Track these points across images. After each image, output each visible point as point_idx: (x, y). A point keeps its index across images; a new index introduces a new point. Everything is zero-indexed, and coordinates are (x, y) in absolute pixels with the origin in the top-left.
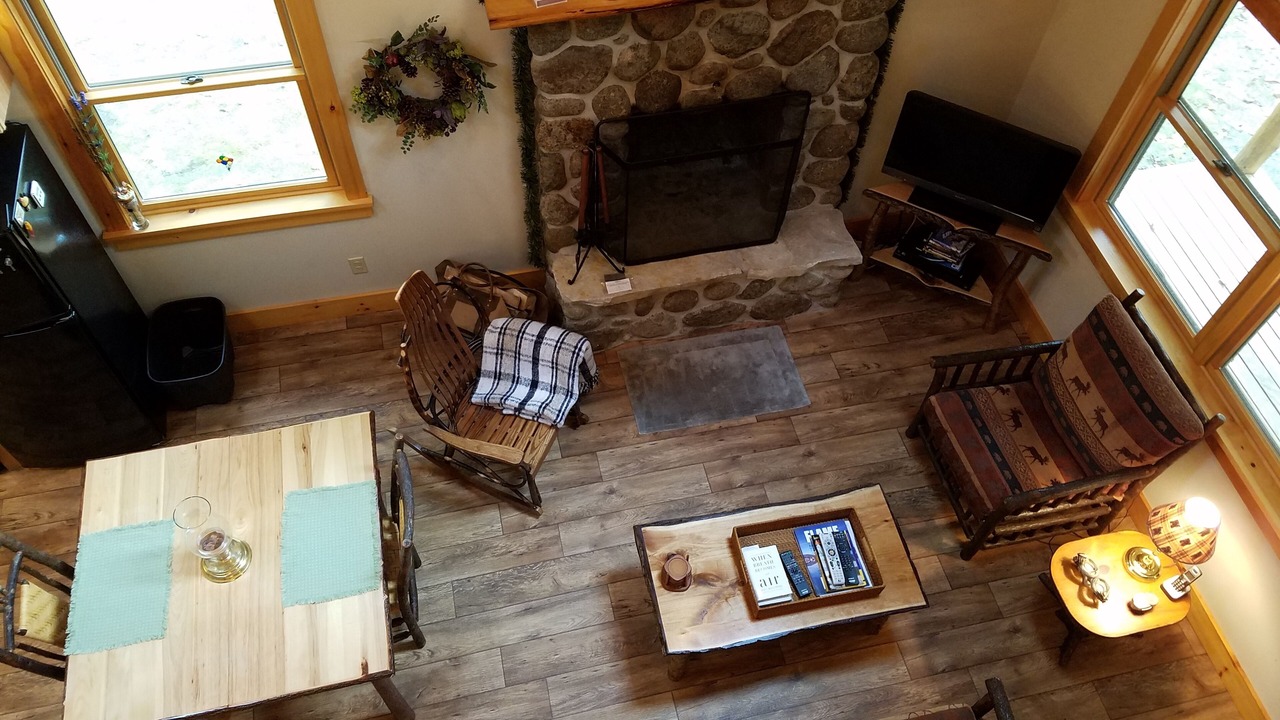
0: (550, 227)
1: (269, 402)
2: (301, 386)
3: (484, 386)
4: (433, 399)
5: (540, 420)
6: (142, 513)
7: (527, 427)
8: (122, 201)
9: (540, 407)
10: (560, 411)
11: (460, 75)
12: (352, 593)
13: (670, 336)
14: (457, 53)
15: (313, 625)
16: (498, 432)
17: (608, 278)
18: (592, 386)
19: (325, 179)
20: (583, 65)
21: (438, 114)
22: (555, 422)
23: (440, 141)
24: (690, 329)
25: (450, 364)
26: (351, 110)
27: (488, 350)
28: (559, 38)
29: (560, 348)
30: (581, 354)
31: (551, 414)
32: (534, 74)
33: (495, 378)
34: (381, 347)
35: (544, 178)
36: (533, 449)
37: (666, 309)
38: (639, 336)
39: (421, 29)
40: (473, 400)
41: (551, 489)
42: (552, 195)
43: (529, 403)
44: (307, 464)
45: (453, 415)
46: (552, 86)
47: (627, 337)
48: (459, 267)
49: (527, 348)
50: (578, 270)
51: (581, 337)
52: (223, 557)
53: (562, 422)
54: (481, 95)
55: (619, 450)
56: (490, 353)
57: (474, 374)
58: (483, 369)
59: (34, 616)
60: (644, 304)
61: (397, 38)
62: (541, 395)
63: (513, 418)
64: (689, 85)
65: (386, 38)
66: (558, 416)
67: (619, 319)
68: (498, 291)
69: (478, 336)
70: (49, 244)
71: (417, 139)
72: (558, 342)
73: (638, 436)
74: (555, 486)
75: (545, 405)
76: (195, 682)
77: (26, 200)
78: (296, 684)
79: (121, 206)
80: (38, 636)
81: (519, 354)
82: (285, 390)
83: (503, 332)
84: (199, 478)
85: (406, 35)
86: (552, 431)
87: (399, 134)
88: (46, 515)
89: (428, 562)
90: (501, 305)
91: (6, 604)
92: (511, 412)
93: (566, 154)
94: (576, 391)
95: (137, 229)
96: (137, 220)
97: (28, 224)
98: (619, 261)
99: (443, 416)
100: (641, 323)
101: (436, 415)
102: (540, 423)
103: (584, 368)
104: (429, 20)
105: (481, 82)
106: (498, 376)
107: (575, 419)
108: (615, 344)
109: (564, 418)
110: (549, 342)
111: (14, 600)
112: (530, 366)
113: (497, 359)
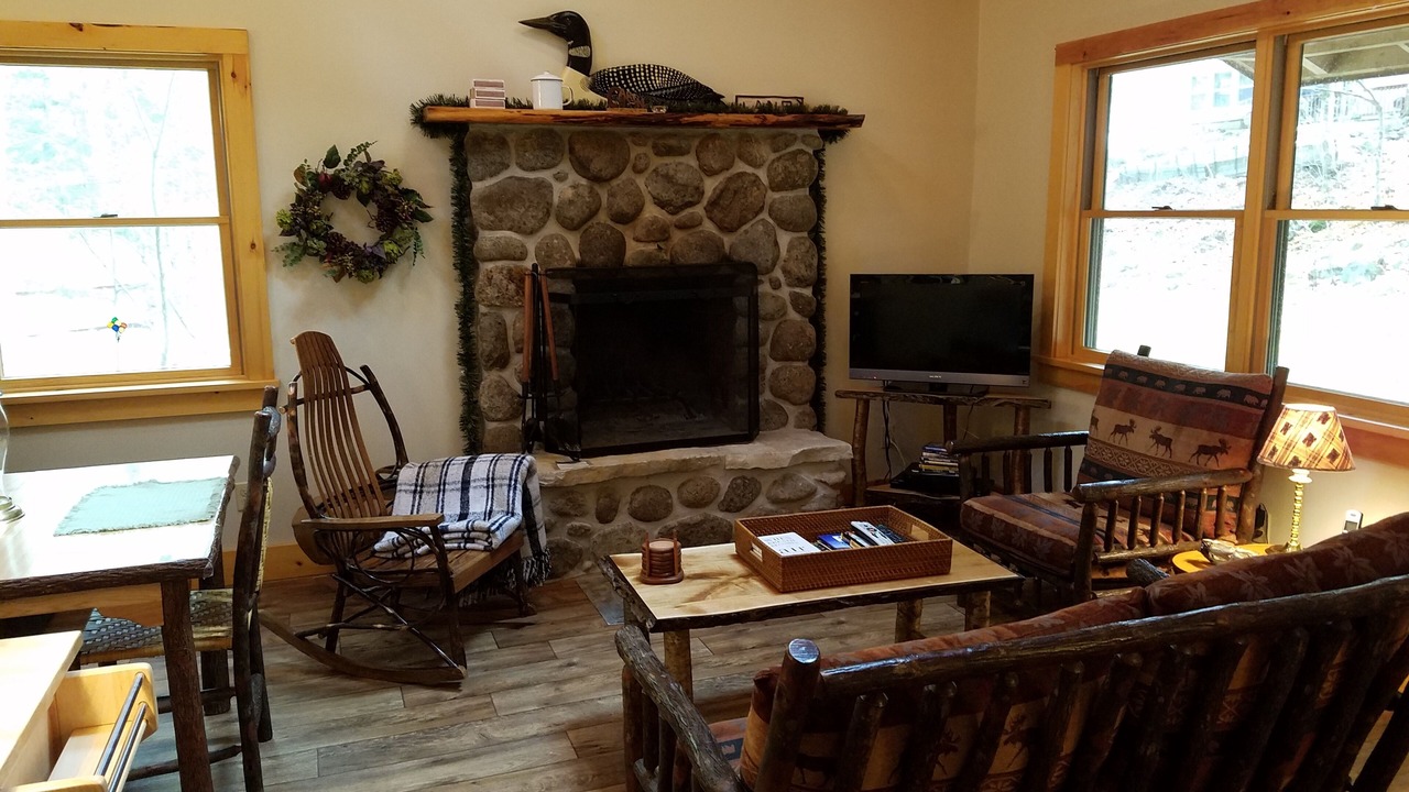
0: (491, 426)
17: (560, 463)
20: (524, 196)
27: (403, 488)
28: (499, 160)
32: (473, 203)
37: (634, 514)
41: (481, 671)
42: (494, 376)
46: (492, 220)
49: (455, 473)
54: (417, 235)
55: (580, 637)
56: (406, 491)
60: (606, 499)
61: (333, 156)
64: (634, 243)
67: (576, 524)
73: (606, 626)
81: (445, 485)
83: (424, 466)
85: (342, 154)
93: (509, 316)
100: (605, 536)
108: (573, 574)
112: (459, 494)
113: (414, 498)
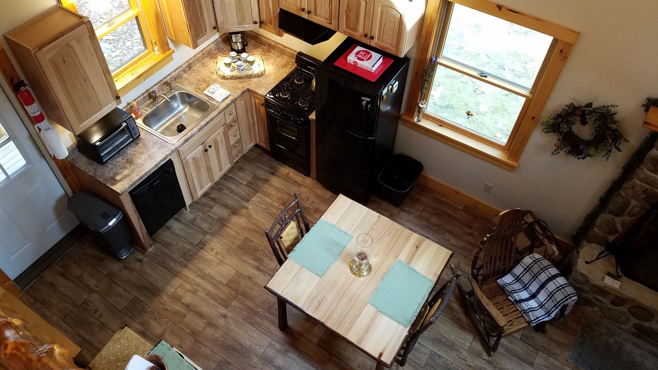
0: (596, 230)
1: (411, 217)
2: (427, 220)
3: (508, 279)
4: (481, 267)
5: (524, 315)
6: (345, 227)
7: (515, 313)
8: (419, 107)
9: (529, 309)
10: (537, 318)
11: (608, 137)
12: (396, 321)
13: (620, 326)
14: (614, 126)
15: (373, 319)
16: (499, 304)
17: (609, 274)
18: (560, 318)
19: (504, 145)
21: (582, 147)
22: (531, 321)
23: (573, 160)
24: (634, 331)
25: (500, 257)
26: (541, 123)
27: (522, 264)
29: (560, 289)
30: (569, 300)
31: (532, 316)
32: (647, 157)
33: (516, 279)
34: (471, 228)
35: (611, 206)
36: (511, 325)
37: (630, 312)
38: (603, 313)
39: (604, 107)
40: (498, 281)
41: (504, 349)
42: (610, 216)
43: (525, 303)
44: (414, 254)
45: (484, 280)
46: (652, 168)
47: (596, 309)
48: (535, 218)
49: (543, 277)
50: (597, 259)
51: (575, 292)
52: (360, 265)
53: (535, 324)
54: (610, 151)
55: (551, 359)
56: (522, 266)
57: (507, 270)
58: (513, 270)
59: (288, 235)
60: (619, 300)
61: (590, 105)
62: (533, 304)
63: (511, 303)
65: (584, 102)
66: (535, 320)
67: (599, 297)
68: (546, 241)
69: (521, 254)
70: (385, 108)
71: (562, 153)
72: (561, 286)
73: (567, 360)
74: (507, 349)
75: (532, 310)
76: (320, 303)
77: (391, 87)
78: (352, 337)
79: (417, 108)
80: (284, 243)
81: (537, 277)
82: (420, 217)
83: (536, 261)
84: (372, 229)
85: (594, 106)
86: (525, 324)
87: (555, 145)
88: (311, 201)
89: (428, 333)
90: (543, 248)
91: (284, 224)
92: (512, 300)
93: (633, 202)
94: (553, 315)
95: (416, 120)
96: (418, 117)
97: (385, 96)
98: (622, 271)
99: (480, 278)
100: (610, 309)
101: (478, 275)
102: (523, 316)
103: (564, 308)
104: (611, 105)
105: (615, 145)
106: (518, 279)
107: (540, 328)
108: (587, 308)
109: (537, 323)
110: (556, 283)
111: (287, 224)
112: (538, 286)
113: (524, 271)
